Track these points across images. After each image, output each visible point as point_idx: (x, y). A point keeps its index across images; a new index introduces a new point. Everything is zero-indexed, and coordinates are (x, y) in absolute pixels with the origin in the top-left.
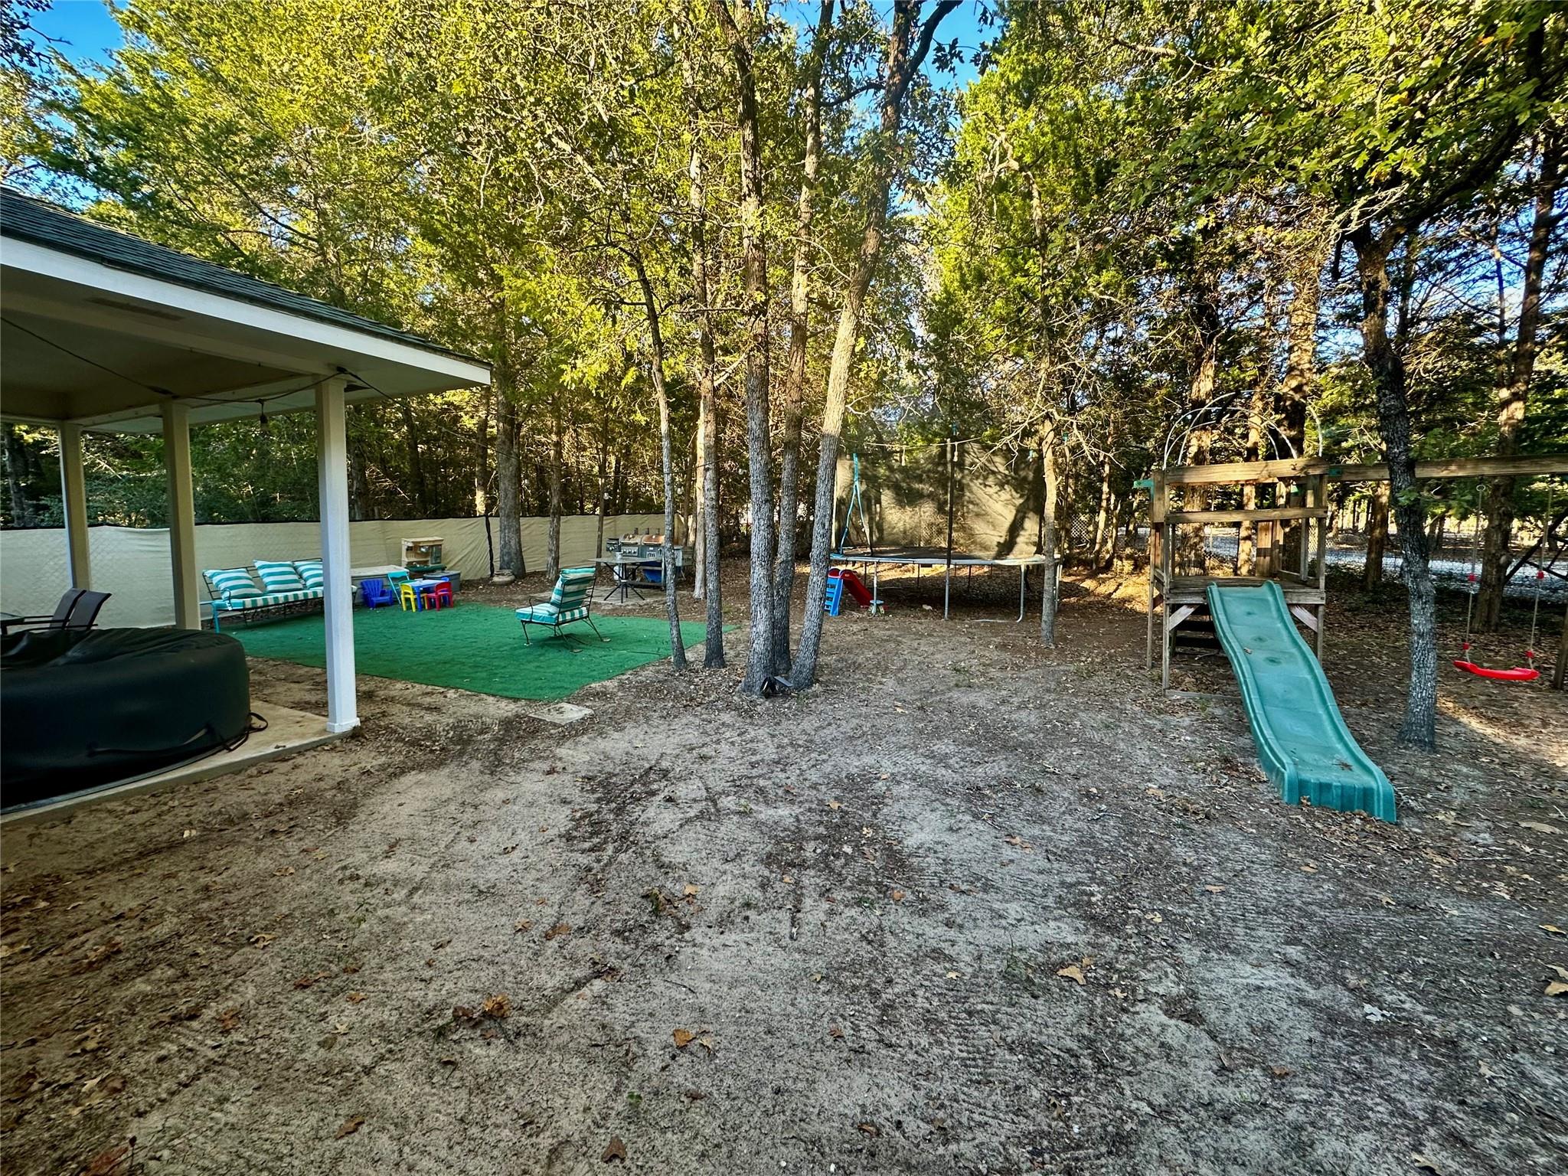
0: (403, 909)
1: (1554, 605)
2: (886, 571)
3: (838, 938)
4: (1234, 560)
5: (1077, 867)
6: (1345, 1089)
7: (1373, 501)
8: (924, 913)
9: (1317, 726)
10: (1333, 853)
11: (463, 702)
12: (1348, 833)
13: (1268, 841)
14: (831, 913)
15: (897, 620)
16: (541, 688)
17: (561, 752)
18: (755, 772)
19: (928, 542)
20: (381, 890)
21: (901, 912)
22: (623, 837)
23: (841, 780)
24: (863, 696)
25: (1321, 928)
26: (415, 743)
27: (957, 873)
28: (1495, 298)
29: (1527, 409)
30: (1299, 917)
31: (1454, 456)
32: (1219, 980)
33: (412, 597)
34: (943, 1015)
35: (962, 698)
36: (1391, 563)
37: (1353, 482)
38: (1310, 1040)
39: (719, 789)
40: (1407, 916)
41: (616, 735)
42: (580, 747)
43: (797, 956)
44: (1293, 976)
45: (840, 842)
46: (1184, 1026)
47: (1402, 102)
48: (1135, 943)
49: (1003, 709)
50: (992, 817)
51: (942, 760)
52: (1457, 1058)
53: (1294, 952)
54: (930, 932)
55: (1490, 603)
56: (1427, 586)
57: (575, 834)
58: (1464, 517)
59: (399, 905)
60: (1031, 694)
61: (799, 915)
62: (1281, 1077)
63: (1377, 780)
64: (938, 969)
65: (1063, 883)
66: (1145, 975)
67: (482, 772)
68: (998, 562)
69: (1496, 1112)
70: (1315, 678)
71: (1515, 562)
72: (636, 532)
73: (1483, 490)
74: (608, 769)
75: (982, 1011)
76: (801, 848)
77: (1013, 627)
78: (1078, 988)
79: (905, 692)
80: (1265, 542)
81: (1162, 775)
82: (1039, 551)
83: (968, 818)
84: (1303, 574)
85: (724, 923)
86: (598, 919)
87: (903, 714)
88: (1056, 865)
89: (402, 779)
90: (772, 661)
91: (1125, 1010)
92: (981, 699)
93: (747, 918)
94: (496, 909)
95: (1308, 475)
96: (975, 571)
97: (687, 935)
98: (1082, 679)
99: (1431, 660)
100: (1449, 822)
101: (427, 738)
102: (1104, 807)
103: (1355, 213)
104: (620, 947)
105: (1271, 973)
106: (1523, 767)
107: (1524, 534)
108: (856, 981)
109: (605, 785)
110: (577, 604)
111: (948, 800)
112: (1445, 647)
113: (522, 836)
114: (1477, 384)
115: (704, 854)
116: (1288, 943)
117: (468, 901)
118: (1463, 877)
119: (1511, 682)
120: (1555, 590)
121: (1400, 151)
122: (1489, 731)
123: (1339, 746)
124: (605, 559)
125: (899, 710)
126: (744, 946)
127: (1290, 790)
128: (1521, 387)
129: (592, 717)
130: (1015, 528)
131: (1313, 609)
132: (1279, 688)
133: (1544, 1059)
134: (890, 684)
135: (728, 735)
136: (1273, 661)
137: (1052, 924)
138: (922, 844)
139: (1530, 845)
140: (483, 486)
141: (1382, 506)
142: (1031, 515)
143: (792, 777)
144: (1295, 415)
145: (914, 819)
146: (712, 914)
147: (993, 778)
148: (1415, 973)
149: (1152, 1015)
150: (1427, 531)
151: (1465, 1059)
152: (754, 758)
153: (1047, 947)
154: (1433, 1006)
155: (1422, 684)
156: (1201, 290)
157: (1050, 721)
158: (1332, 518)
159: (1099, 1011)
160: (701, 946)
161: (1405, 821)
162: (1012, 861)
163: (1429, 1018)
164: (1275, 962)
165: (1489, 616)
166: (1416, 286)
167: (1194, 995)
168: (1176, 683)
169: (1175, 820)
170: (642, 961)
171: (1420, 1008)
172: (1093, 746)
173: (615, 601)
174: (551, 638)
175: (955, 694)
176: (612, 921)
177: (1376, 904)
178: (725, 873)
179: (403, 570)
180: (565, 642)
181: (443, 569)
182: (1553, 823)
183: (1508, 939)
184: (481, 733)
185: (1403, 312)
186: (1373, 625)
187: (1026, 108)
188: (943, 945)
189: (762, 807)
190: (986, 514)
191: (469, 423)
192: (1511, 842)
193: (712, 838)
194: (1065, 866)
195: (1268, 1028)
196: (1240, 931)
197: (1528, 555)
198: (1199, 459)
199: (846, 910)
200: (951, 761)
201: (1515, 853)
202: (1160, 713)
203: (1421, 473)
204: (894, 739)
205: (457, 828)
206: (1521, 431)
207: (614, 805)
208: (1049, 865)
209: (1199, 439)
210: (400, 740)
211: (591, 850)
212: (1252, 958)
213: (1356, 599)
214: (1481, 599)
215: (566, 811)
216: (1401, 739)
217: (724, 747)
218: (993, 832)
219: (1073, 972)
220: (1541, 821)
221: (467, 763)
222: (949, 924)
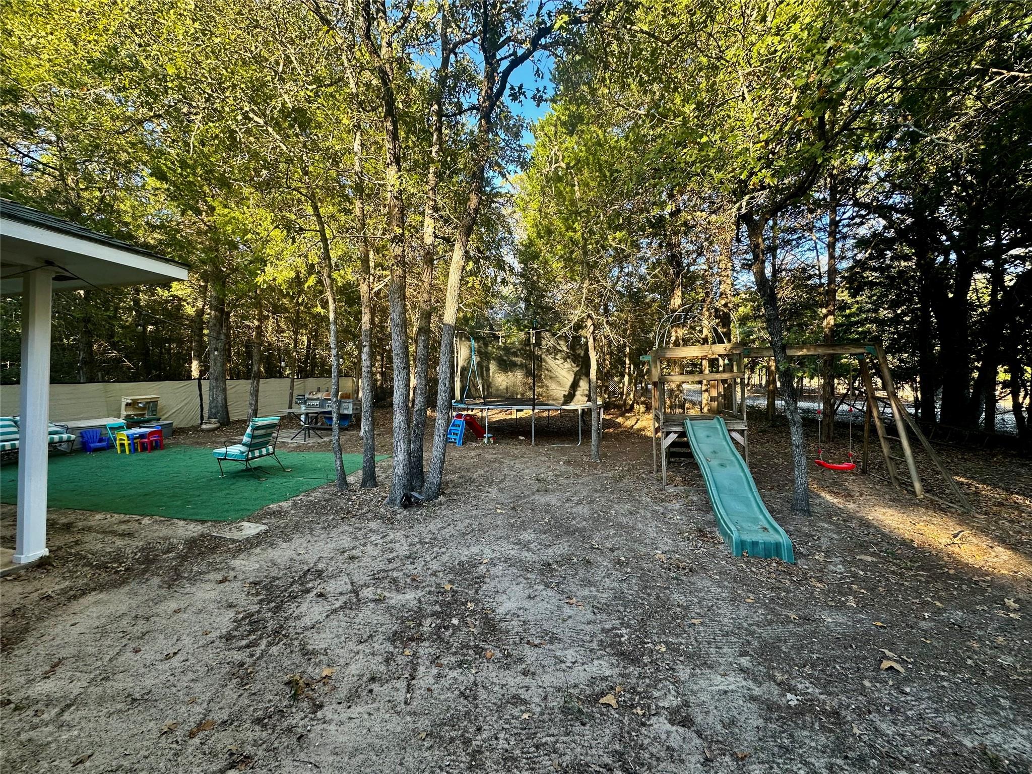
0: (51, 728)
1: (858, 426)
2: (495, 415)
3: (442, 697)
4: (700, 403)
5: (613, 616)
6: (781, 761)
7: (768, 368)
8: (507, 667)
9: (748, 505)
10: (763, 587)
11: (156, 527)
12: (770, 573)
13: (726, 583)
14: (439, 676)
15: (501, 447)
16: (227, 511)
17: (236, 563)
18: (391, 566)
19: (522, 395)
20: (30, 712)
21: (491, 668)
22: (276, 632)
23: (454, 567)
24: (474, 503)
25: (759, 642)
26: (104, 566)
27: (533, 631)
28: (816, 261)
29: (835, 320)
30: (746, 635)
31: (804, 344)
32: (702, 690)
33: (126, 442)
34: (517, 752)
35: (541, 499)
36: (779, 403)
37: (757, 358)
38: (757, 727)
39: (361, 583)
40: (805, 626)
41: (284, 545)
42: (253, 558)
43: (408, 718)
44: (745, 679)
45: (450, 616)
46: (681, 730)
47: (762, 147)
48: (649, 670)
49: (567, 505)
50: (558, 584)
51: (526, 545)
52: (840, 724)
53: (745, 661)
54: (511, 682)
55: (828, 425)
56: (798, 417)
57: (235, 633)
58: (812, 378)
59: (47, 725)
60: (585, 494)
61: (414, 682)
62: (742, 759)
63: (781, 537)
64: (516, 712)
65: (603, 630)
66: (656, 694)
67: (160, 587)
68: (564, 407)
69: (864, 761)
70: (745, 475)
71: (838, 402)
72: (319, 390)
73: (820, 362)
74: (273, 574)
75: (546, 743)
76: (420, 625)
77: (574, 449)
78: (613, 712)
79: (503, 498)
80: (714, 393)
81: (664, 544)
82: (589, 400)
83: (542, 587)
84: (735, 412)
85: (352, 698)
86: (243, 710)
87: (501, 514)
88: (599, 617)
89: (81, 600)
90: (410, 481)
91: (644, 724)
92: (552, 499)
93: (371, 691)
94: (146, 715)
95: (733, 354)
96: (552, 413)
97: (319, 714)
98: (616, 481)
99: (803, 461)
100: (821, 560)
101: (114, 560)
102: (629, 570)
103: (744, 204)
104: (258, 734)
105: (732, 679)
106: (854, 521)
107: (840, 387)
108: (453, 734)
109: (269, 588)
110: (264, 444)
111: (529, 575)
112: (810, 452)
113: (187, 641)
114: (811, 306)
115: (343, 638)
116: (741, 655)
117: (120, 711)
118: (831, 595)
119: (843, 471)
120: (857, 417)
121: (763, 171)
122: (835, 501)
123: (761, 517)
124: (295, 410)
125: (499, 511)
126: (366, 716)
127: (737, 548)
128: (831, 308)
129: (267, 532)
130: (575, 386)
131: (742, 432)
132: (726, 483)
133: (885, 715)
134: (494, 492)
135: (373, 538)
136: (722, 465)
137: (596, 662)
138: (509, 611)
139: (862, 570)
140: (198, 357)
141: (772, 372)
142: (583, 377)
143: (417, 568)
144: (725, 320)
145: (504, 592)
146: (343, 692)
147: (559, 556)
148: (813, 666)
149: (661, 725)
150: (795, 385)
151: (845, 723)
152: (391, 556)
153: (592, 682)
154: (825, 687)
155: (800, 475)
156: (670, 246)
157: (596, 512)
158: (749, 379)
159: (626, 729)
160: (329, 722)
161: (799, 562)
162: (570, 617)
163: (823, 697)
164: (734, 671)
165: (829, 433)
166: (778, 251)
167: (686, 704)
168: (671, 481)
169: (672, 574)
170: (276, 745)
171: (817, 691)
172: (622, 527)
173: (300, 440)
174: (243, 471)
175: (537, 497)
176: (255, 710)
177: (788, 620)
178: (358, 653)
179: (121, 421)
180: (253, 473)
181: (158, 420)
182: (873, 554)
183: (858, 634)
184: (168, 551)
185: (774, 265)
186: (773, 440)
187: (571, 136)
188: (520, 691)
189: (394, 594)
190: (556, 377)
191: (190, 310)
192: (853, 569)
193: (351, 624)
194: (604, 617)
195: (733, 722)
196: (713, 650)
197: (844, 398)
198: (676, 344)
199: (450, 673)
200: (532, 546)
201: (855, 576)
202: (662, 502)
203: (790, 352)
204: (494, 533)
205: (124, 641)
206: (835, 330)
207: (273, 604)
208: (594, 617)
209: (676, 332)
210: (89, 564)
211: (247, 646)
212: (721, 669)
213: (764, 425)
214: (824, 424)
215: (231, 614)
216: (793, 509)
217: (369, 548)
218: (558, 596)
219: (610, 699)
220: (866, 554)
221: (147, 580)
222: (525, 673)
